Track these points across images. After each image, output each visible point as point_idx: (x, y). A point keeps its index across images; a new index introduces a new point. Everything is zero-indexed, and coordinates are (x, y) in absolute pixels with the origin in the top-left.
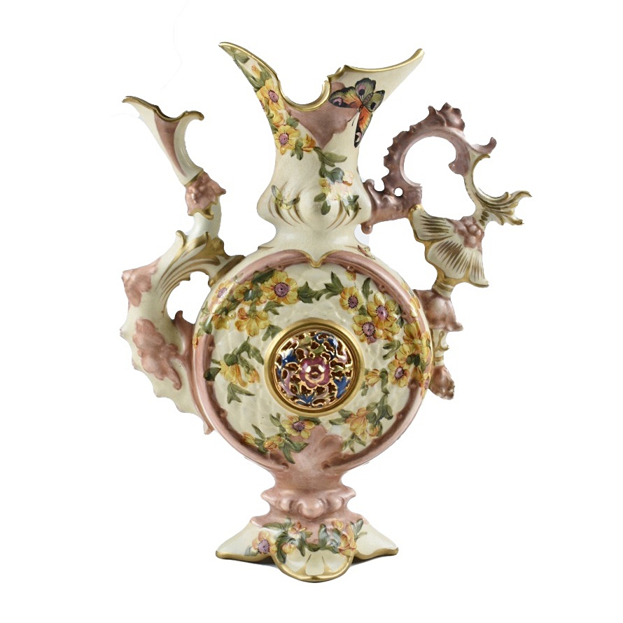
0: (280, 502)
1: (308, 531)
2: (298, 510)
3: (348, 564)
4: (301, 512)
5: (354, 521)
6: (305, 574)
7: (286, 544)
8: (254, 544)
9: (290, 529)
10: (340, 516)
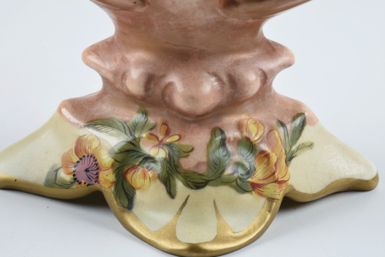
0: (124, 76)
1: (186, 142)
2: (163, 94)
3: (269, 216)
4: (171, 99)
5: (286, 120)
6: (173, 238)
7: (134, 167)
8: (66, 162)
9: (144, 135)
10: (256, 109)
